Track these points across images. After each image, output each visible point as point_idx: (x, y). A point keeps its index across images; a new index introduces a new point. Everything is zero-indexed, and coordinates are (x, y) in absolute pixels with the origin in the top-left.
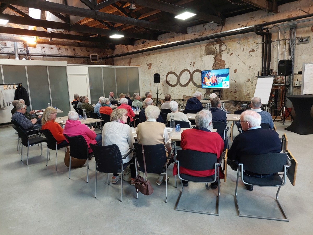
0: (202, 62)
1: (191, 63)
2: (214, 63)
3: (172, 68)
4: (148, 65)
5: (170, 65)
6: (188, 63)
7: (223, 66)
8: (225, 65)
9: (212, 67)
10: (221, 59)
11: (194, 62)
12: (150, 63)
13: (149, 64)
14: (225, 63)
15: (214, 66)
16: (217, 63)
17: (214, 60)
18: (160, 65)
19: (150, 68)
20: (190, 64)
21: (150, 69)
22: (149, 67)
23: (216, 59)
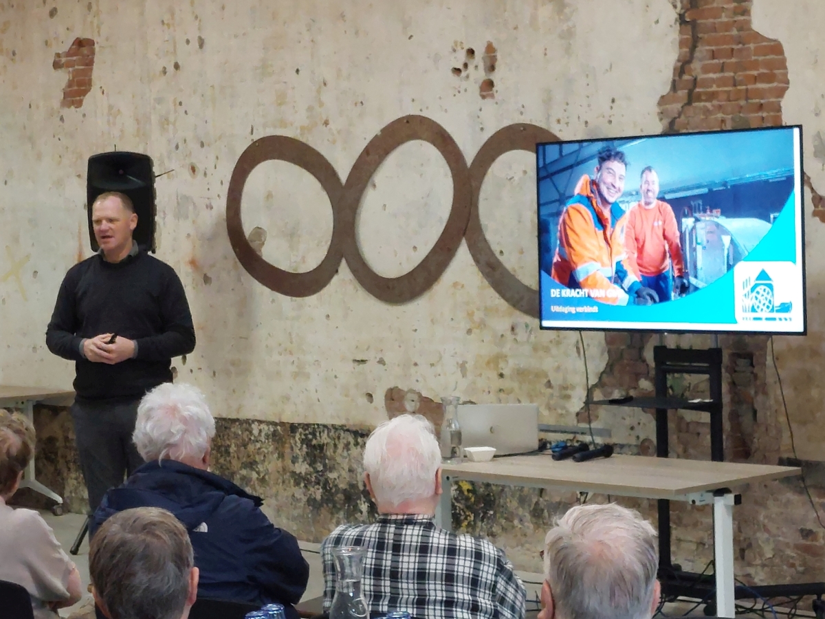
0: (568, 50)
1: (461, 57)
2: (682, 68)
3: (281, 100)
4: (57, 65)
5: (264, 70)
6: (437, 58)
7: (760, 94)
8: (781, 92)
9: (663, 100)
10: (745, 27)
11: (490, 49)
12: (80, 43)
13: (68, 54)
14: (782, 64)
15: (682, 93)
16: (706, 70)
17: (674, 35)
18: (171, 69)
19: (76, 92)
20: (457, 71)
21: (79, 104)
22: (70, 84)
23: (693, 24)
